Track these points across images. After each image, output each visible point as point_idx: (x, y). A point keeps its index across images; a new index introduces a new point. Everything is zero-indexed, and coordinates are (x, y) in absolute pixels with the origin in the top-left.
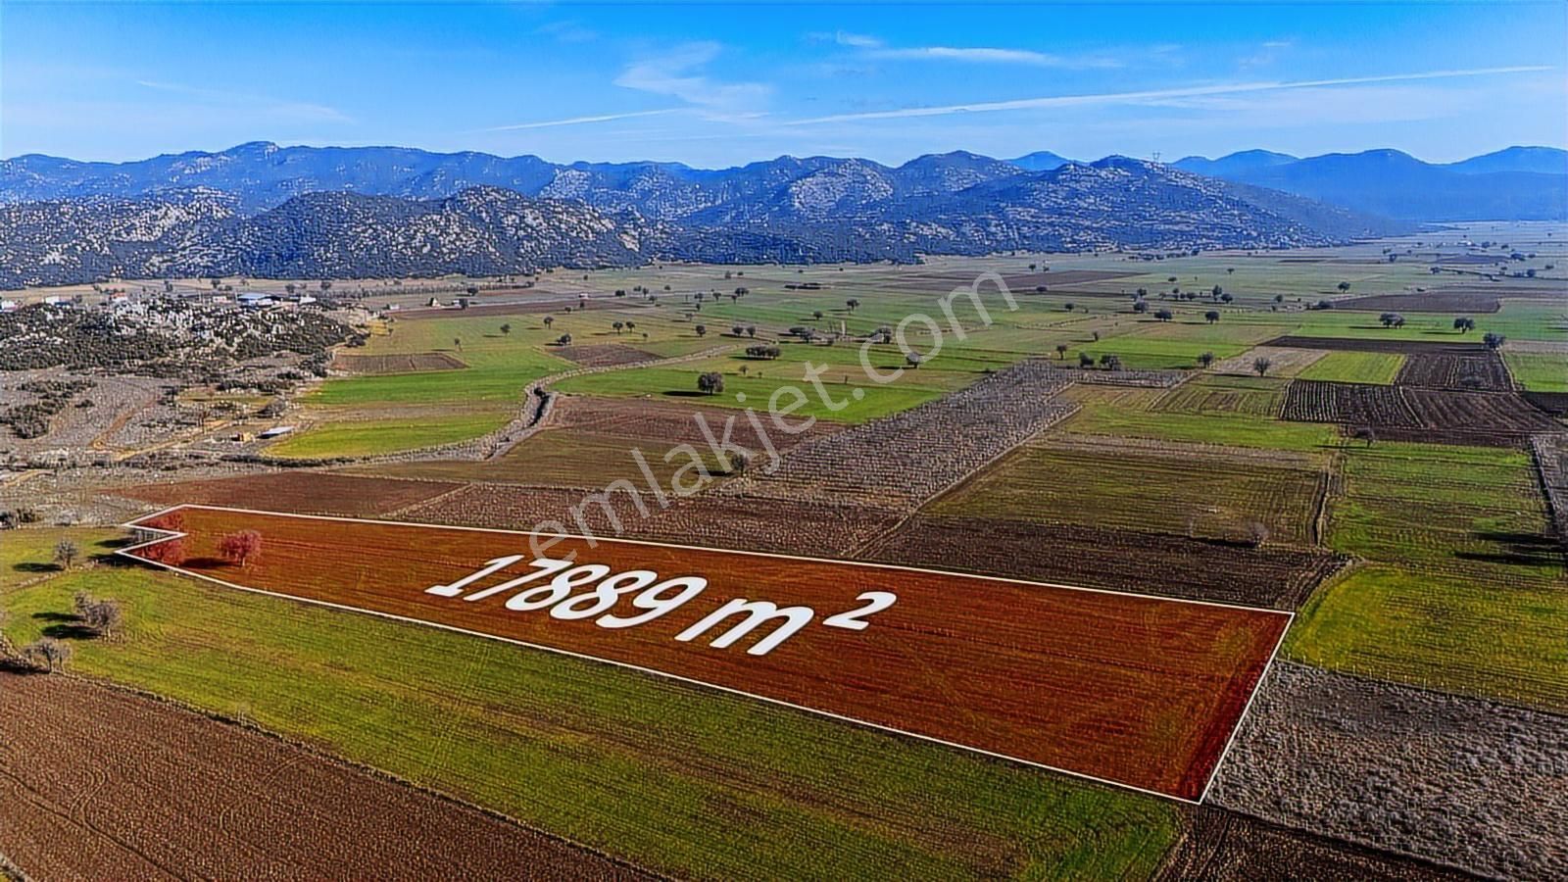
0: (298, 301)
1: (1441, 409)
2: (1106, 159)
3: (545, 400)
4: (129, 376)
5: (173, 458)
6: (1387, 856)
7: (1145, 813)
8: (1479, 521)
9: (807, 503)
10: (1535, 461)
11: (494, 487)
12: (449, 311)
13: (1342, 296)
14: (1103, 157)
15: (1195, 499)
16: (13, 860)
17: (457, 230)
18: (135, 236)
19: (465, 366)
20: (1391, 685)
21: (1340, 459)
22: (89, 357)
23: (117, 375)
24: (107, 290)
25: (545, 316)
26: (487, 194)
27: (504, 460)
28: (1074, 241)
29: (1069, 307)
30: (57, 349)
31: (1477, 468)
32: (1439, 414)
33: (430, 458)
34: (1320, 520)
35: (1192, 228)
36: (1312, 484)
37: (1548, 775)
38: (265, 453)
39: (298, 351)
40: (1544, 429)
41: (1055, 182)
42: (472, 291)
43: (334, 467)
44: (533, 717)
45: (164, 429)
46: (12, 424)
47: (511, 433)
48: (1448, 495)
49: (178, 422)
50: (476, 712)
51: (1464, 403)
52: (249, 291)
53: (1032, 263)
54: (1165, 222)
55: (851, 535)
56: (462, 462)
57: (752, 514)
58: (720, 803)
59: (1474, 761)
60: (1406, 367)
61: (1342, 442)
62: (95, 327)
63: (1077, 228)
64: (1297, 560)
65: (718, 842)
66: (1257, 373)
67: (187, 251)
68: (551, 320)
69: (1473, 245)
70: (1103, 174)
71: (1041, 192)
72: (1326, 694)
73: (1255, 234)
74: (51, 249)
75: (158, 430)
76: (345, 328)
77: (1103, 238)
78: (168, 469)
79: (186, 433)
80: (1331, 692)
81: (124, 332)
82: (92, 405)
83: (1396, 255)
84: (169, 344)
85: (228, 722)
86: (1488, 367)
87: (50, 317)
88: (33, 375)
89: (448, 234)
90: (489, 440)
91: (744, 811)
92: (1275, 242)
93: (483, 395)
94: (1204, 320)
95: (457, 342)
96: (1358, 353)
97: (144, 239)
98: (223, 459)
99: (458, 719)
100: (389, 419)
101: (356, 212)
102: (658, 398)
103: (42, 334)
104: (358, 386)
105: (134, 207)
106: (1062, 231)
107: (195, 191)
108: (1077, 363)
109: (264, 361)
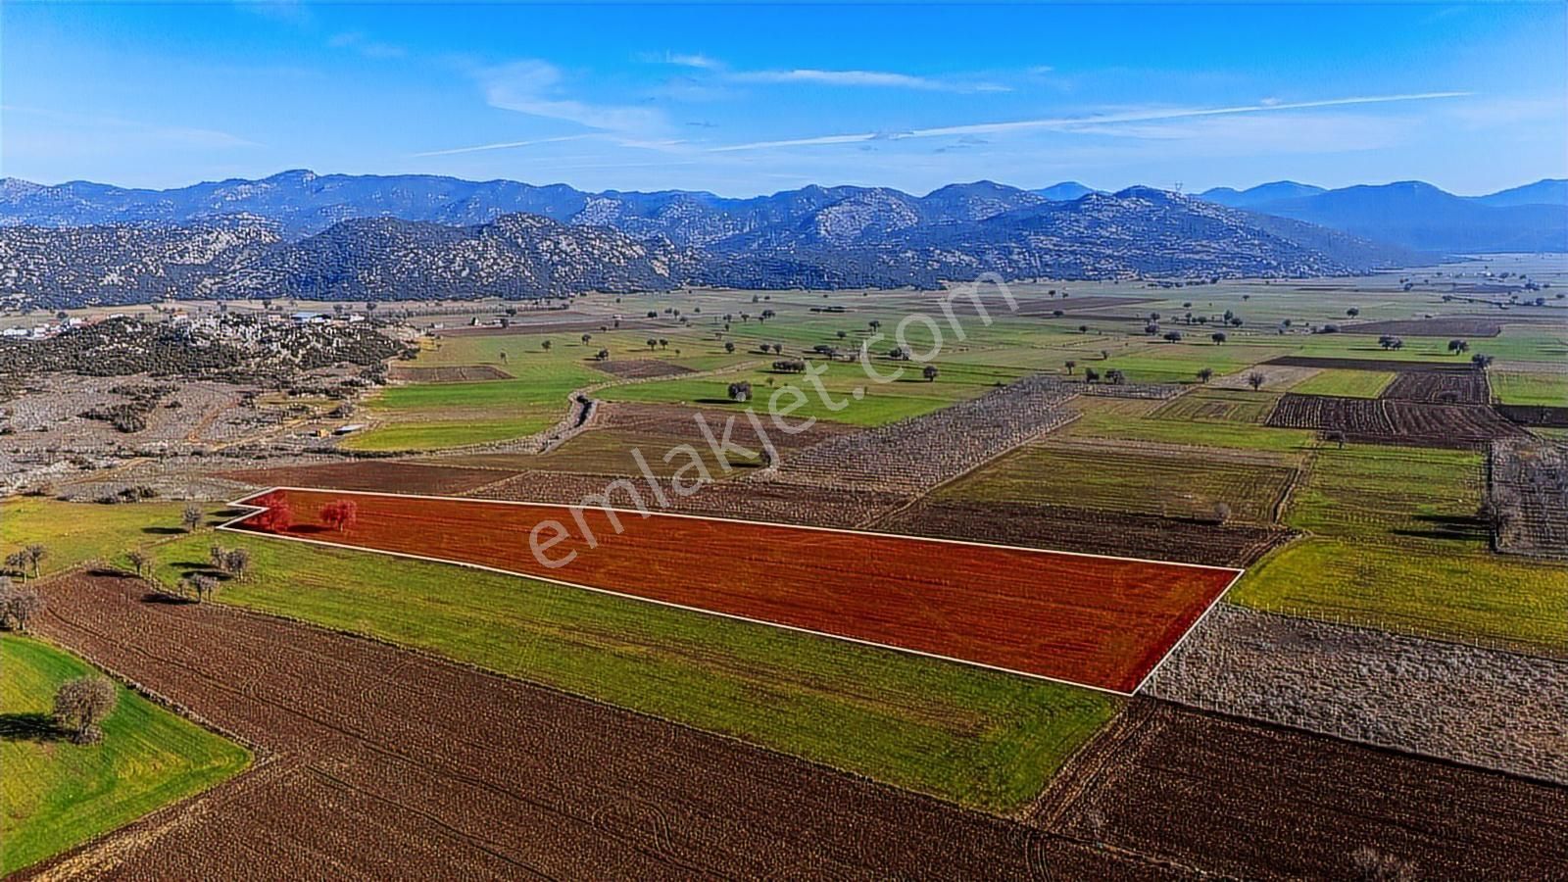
0: (348, 319)
1: (1416, 419)
2: (1129, 189)
3: (587, 406)
4: (208, 382)
5: (261, 450)
6: (1278, 728)
7: (1092, 701)
8: (1422, 506)
9: (827, 489)
10: (1489, 461)
11: (549, 474)
12: (491, 330)
13: (1351, 321)
14: (1126, 188)
15: (1173, 488)
16: (208, 719)
17: (495, 255)
18: (188, 259)
19: (511, 377)
20: (1310, 621)
21: (1312, 458)
22: (169, 366)
23: (197, 382)
24: (165, 309)
25: (582, 334)
26: (523, 220)
27: (555, 453)
28: (1095, 269)
29: (1083, 329)
30: (139, 358)
31: (1435, 466)
32: (1413, 421)
33: (490, 452)
34: (1282, 505)
35: (1213, 257)
36: (1282, 477)
37: (1423, 680)
38: (342, 445)
39: (356, 362)
40: (1508, 435)
41: (1077, 210)
42: (511, 312)
43: (404, 458)
44: (600, 635)
45: (249, 426)
46: (112, 420)
47: (560, 433)
48: (1402, 487)
49: (259, 421)
50: (554, 631)
51: (1439, 413)
52: (298, 311)
53: (1053, 289)
54: (1185, 251)
55: (865, 513)
56: (519, 455)
57: (778, 496)
58: (753, 690)
59: (1365, 671)
60: (1393, 383)
61: (1318, 445)
62: (172, 338)
63: (1098, 257)
64: (1255, 534)
65: (752, 713)
66: (1252, 388)
67: (237, 274)
68: (589, 337)
69: (1492, 275)
70: (1125, 203)
71: (1064, 221)
72: (1256, 627)
73: (1275, 263)
74: (109, 270)
75: (243, 427)
76: (396, 343)
77: (1124, 266)
78: (259, 458)
79: (268, 430)
80: (1259, 625)
81: (199, 343)
82: (180, 406)
83: (1412, 285)
84: (240, 354)
85: (352, 635)
86: (1471, 383)
87: (129, 329)
88: (120, 381)
89: (486, 259)
90: (541, 438)
91: (772, 695)
92: (1295, 271)
93: (531, 401)
94: (1210, 341)
95: (503, 355)
96: (1352, 371)
97: (197, 262)
98: (305, 450)
99: (539, 636)
100: (448, 420)
101: (397, 238)
102: (691, 404)
103: (124, 345)
104: (415, 393)
105: (186, 232)
106: (1083, 260)
107: (240, 216)
108: (1084, 378)
109: (327, 370)
